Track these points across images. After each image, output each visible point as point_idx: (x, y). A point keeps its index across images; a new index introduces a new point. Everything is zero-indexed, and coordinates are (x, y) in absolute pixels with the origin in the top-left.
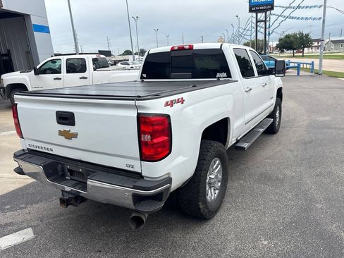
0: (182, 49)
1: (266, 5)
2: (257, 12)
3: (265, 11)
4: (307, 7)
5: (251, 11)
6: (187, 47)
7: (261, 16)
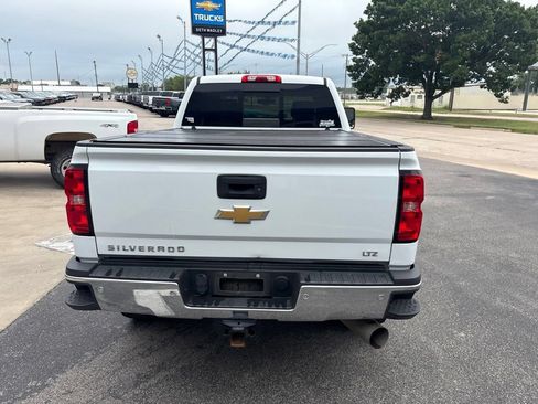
0: (261, 80)
1: (216, 27)
2: (204, 35)
3: (215, 35)
4: (274, 39)
5: (194, 32)
6: (274, 79)
7: (209, 42)
